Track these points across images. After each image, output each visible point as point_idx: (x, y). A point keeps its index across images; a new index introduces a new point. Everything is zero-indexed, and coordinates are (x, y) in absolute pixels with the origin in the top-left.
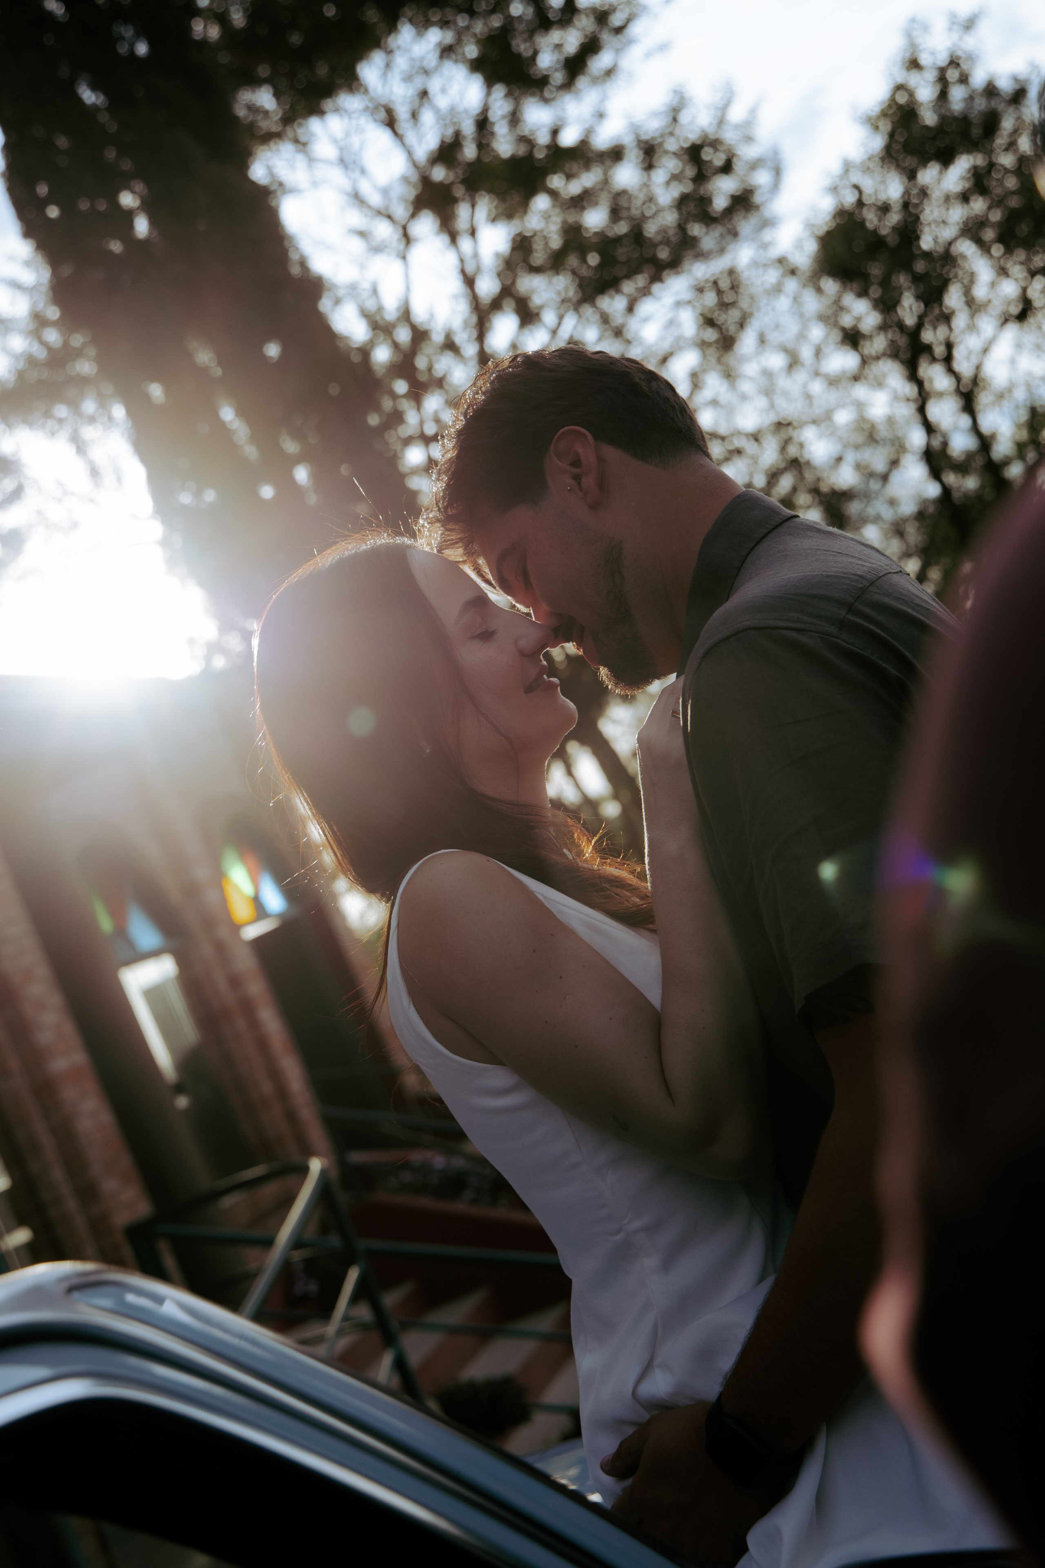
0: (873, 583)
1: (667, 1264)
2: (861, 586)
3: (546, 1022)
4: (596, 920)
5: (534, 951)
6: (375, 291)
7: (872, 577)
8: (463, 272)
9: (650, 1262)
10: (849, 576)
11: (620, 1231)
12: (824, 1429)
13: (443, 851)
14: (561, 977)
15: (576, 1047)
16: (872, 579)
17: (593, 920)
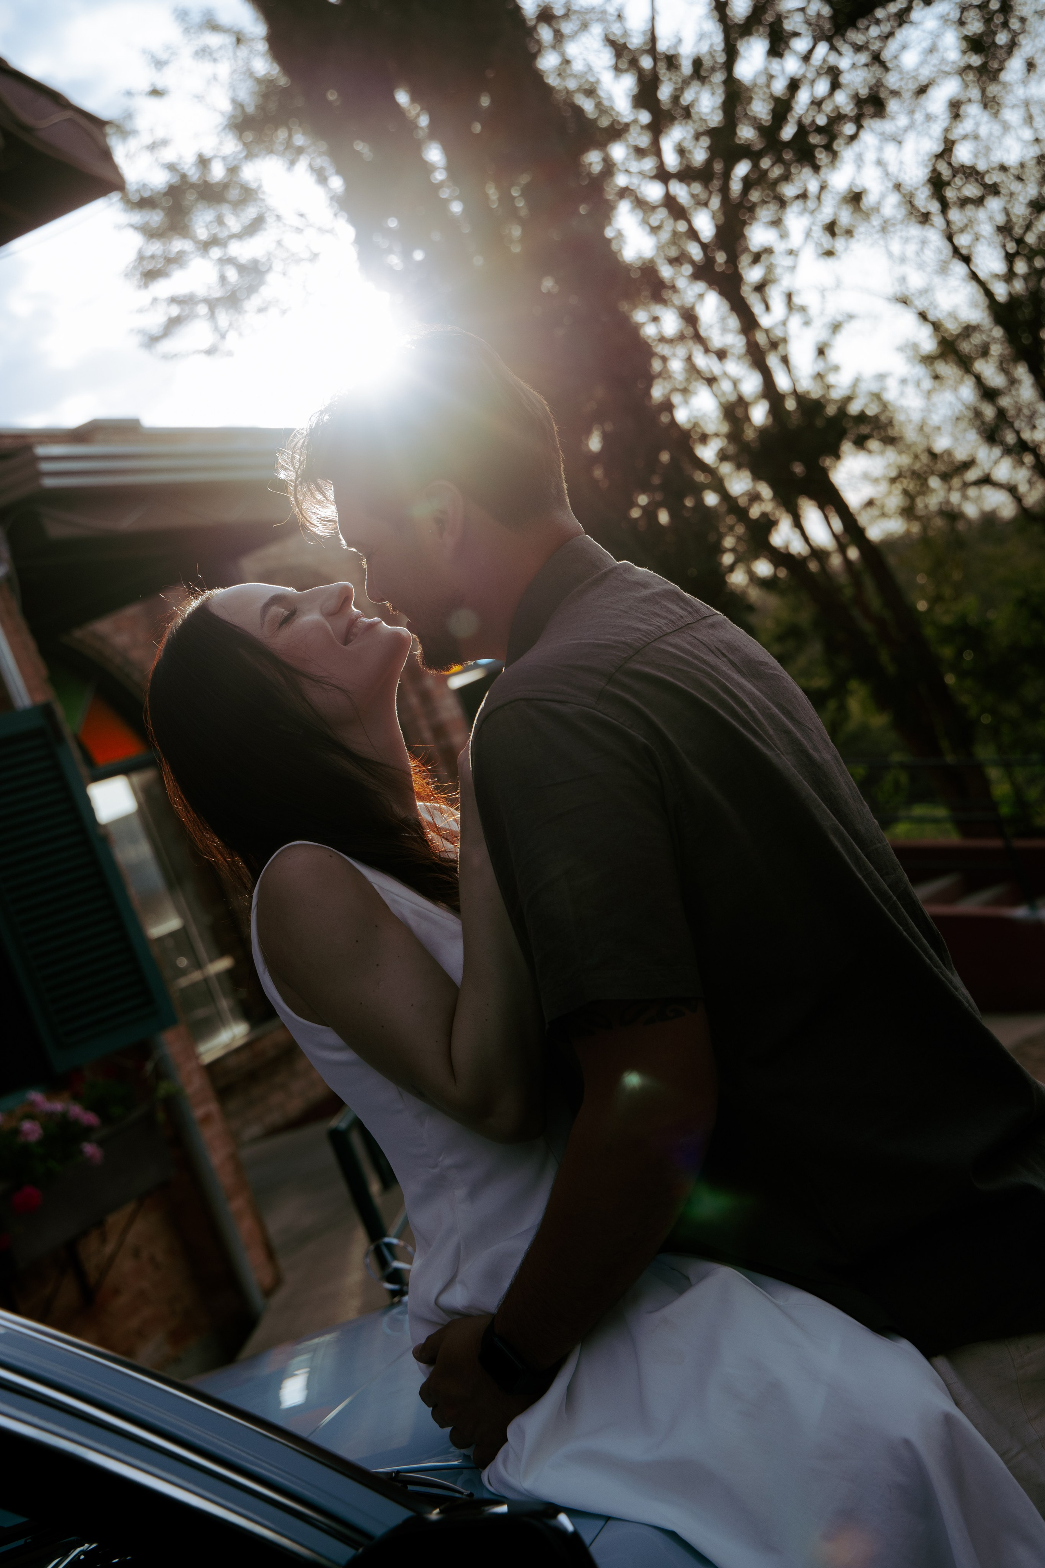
0: (639, 651)
2: (625, 656)
3: (361, 1003)
4: (423, 908)
5: (357, 941)
7: (640, 645)
9: (460, 1193)
10: (618, 645)
11: (435, 1166)
12: (579, 1346)
13: (298, 842)
14: (378, 965)
15: (383, 1028)
16: (640, 647)
17: (421, 908)
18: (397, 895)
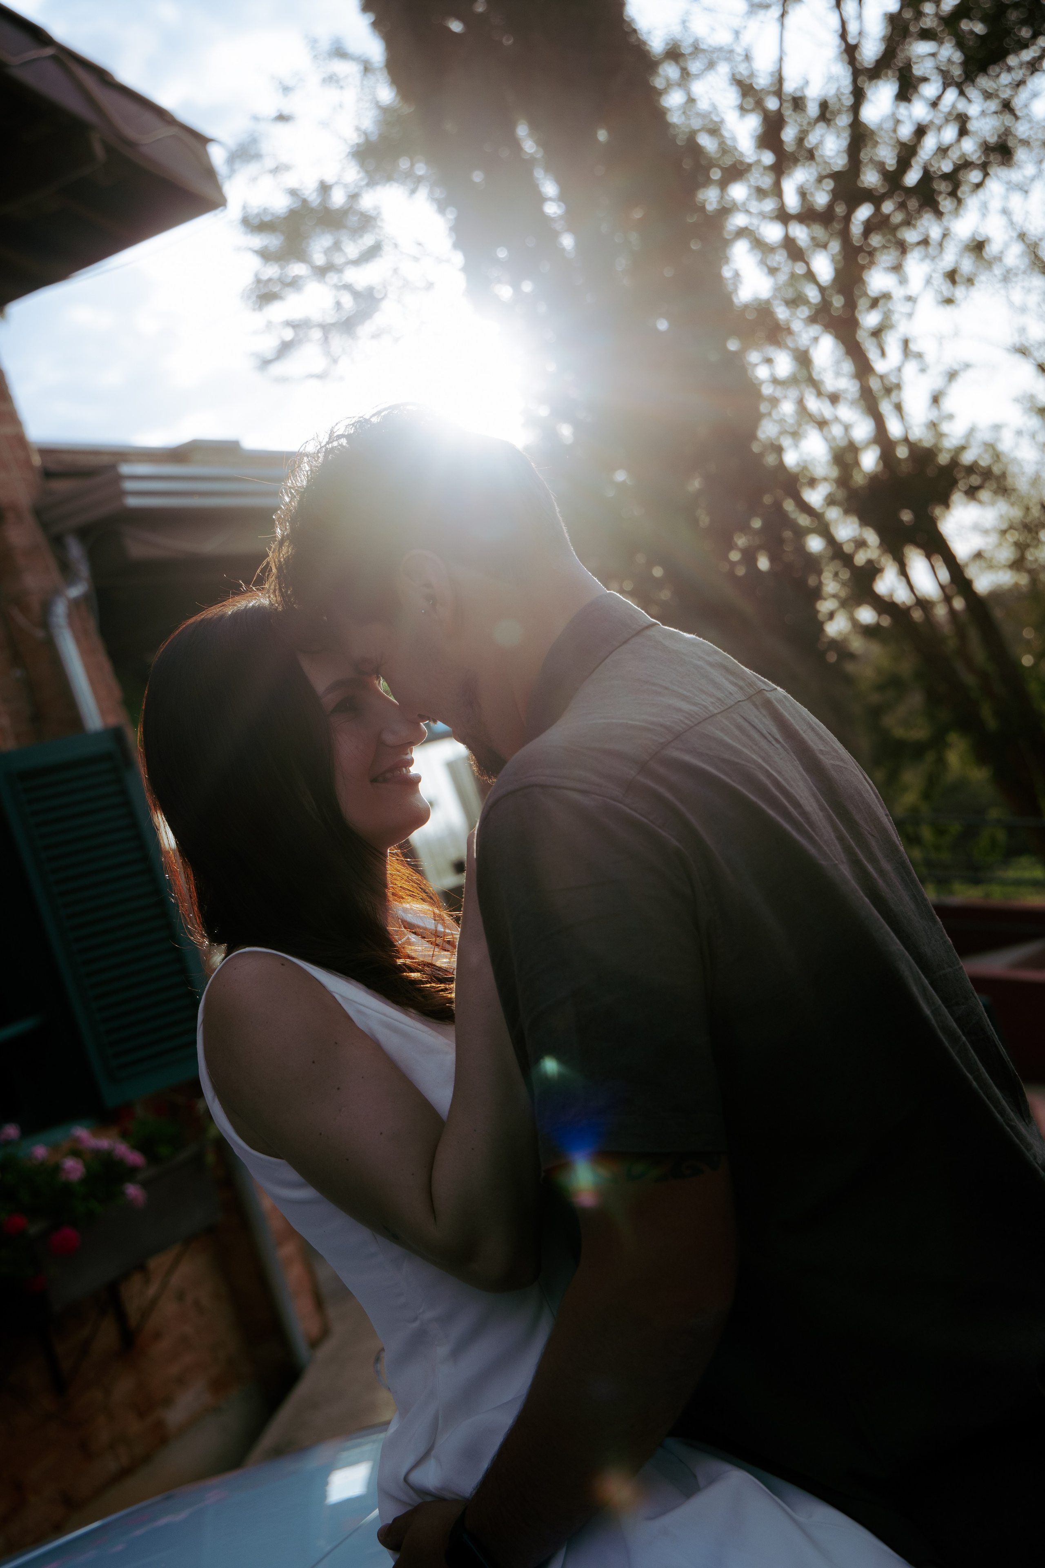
0: (679, 736)
1: (456, 1353)
2: (662, 741)
3: (321, 1134)
5: (314, 1062)
6: (747, 58)
7: (681, 729)
8: (844, 35)
9: (442, 1351)
10: (655, 727)
11: (415, 1319)
12: (564, 1549)
14: (338, 1089)
15: (347, 1160)
18: (362, 1005)
